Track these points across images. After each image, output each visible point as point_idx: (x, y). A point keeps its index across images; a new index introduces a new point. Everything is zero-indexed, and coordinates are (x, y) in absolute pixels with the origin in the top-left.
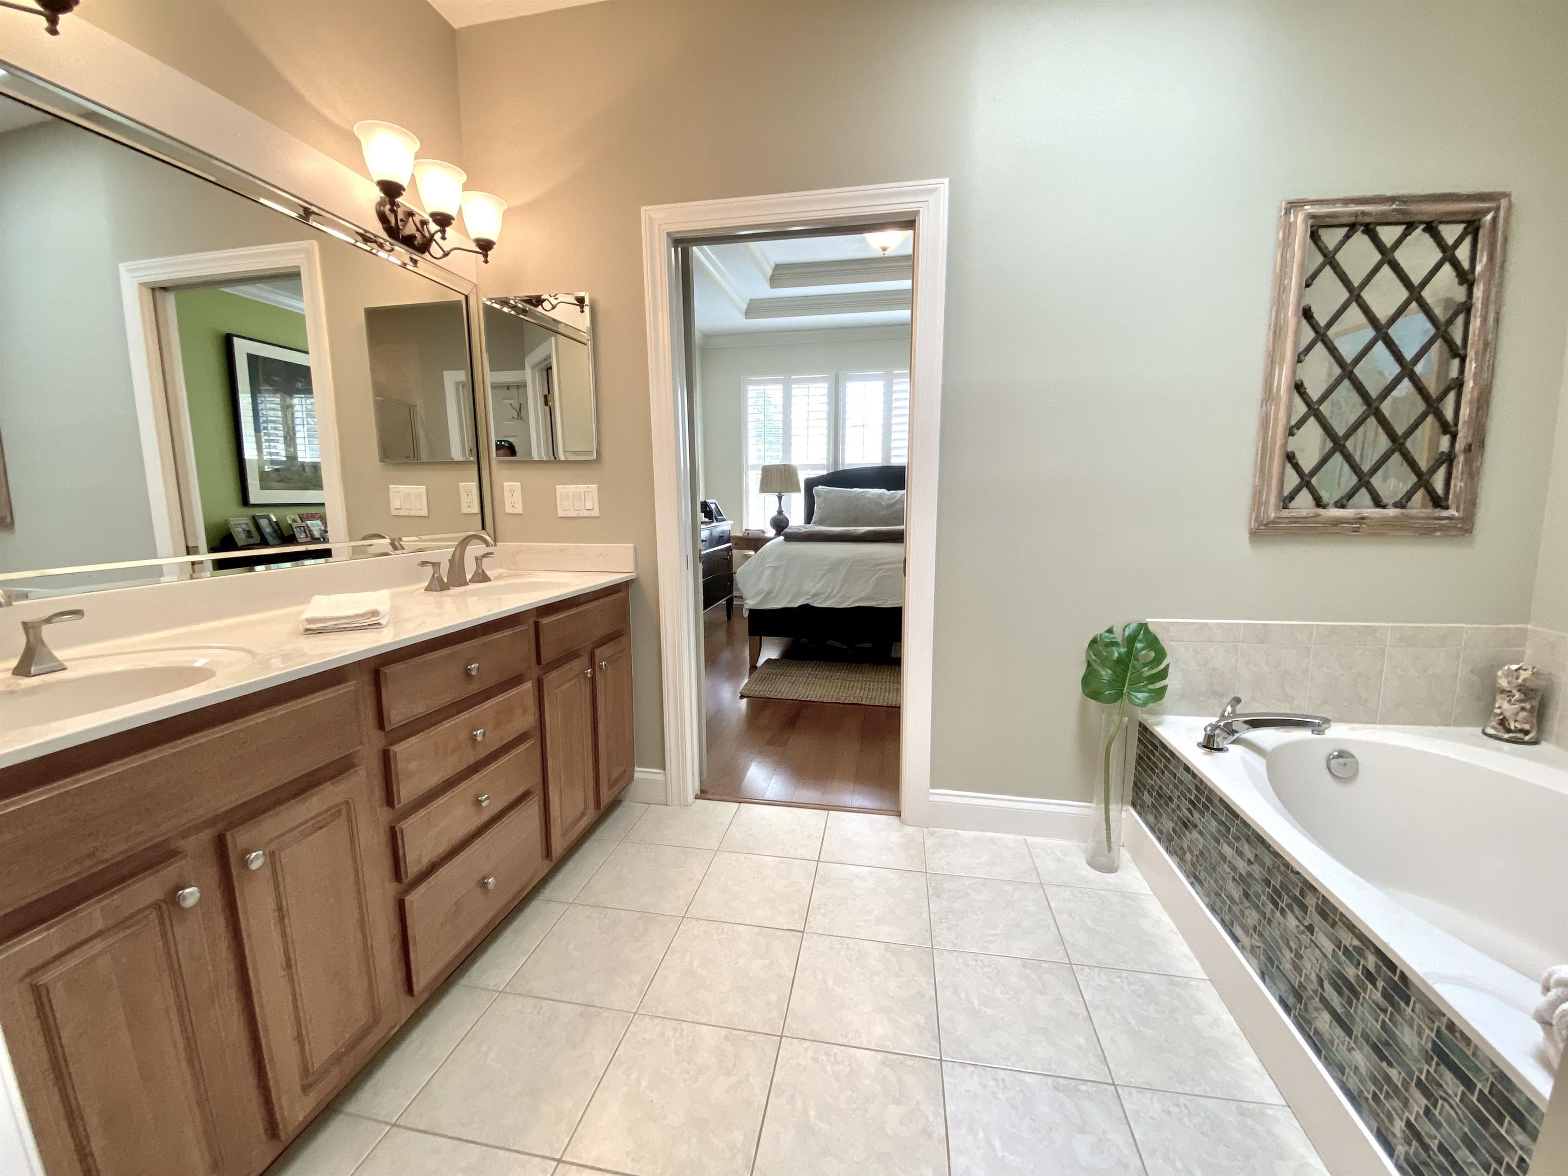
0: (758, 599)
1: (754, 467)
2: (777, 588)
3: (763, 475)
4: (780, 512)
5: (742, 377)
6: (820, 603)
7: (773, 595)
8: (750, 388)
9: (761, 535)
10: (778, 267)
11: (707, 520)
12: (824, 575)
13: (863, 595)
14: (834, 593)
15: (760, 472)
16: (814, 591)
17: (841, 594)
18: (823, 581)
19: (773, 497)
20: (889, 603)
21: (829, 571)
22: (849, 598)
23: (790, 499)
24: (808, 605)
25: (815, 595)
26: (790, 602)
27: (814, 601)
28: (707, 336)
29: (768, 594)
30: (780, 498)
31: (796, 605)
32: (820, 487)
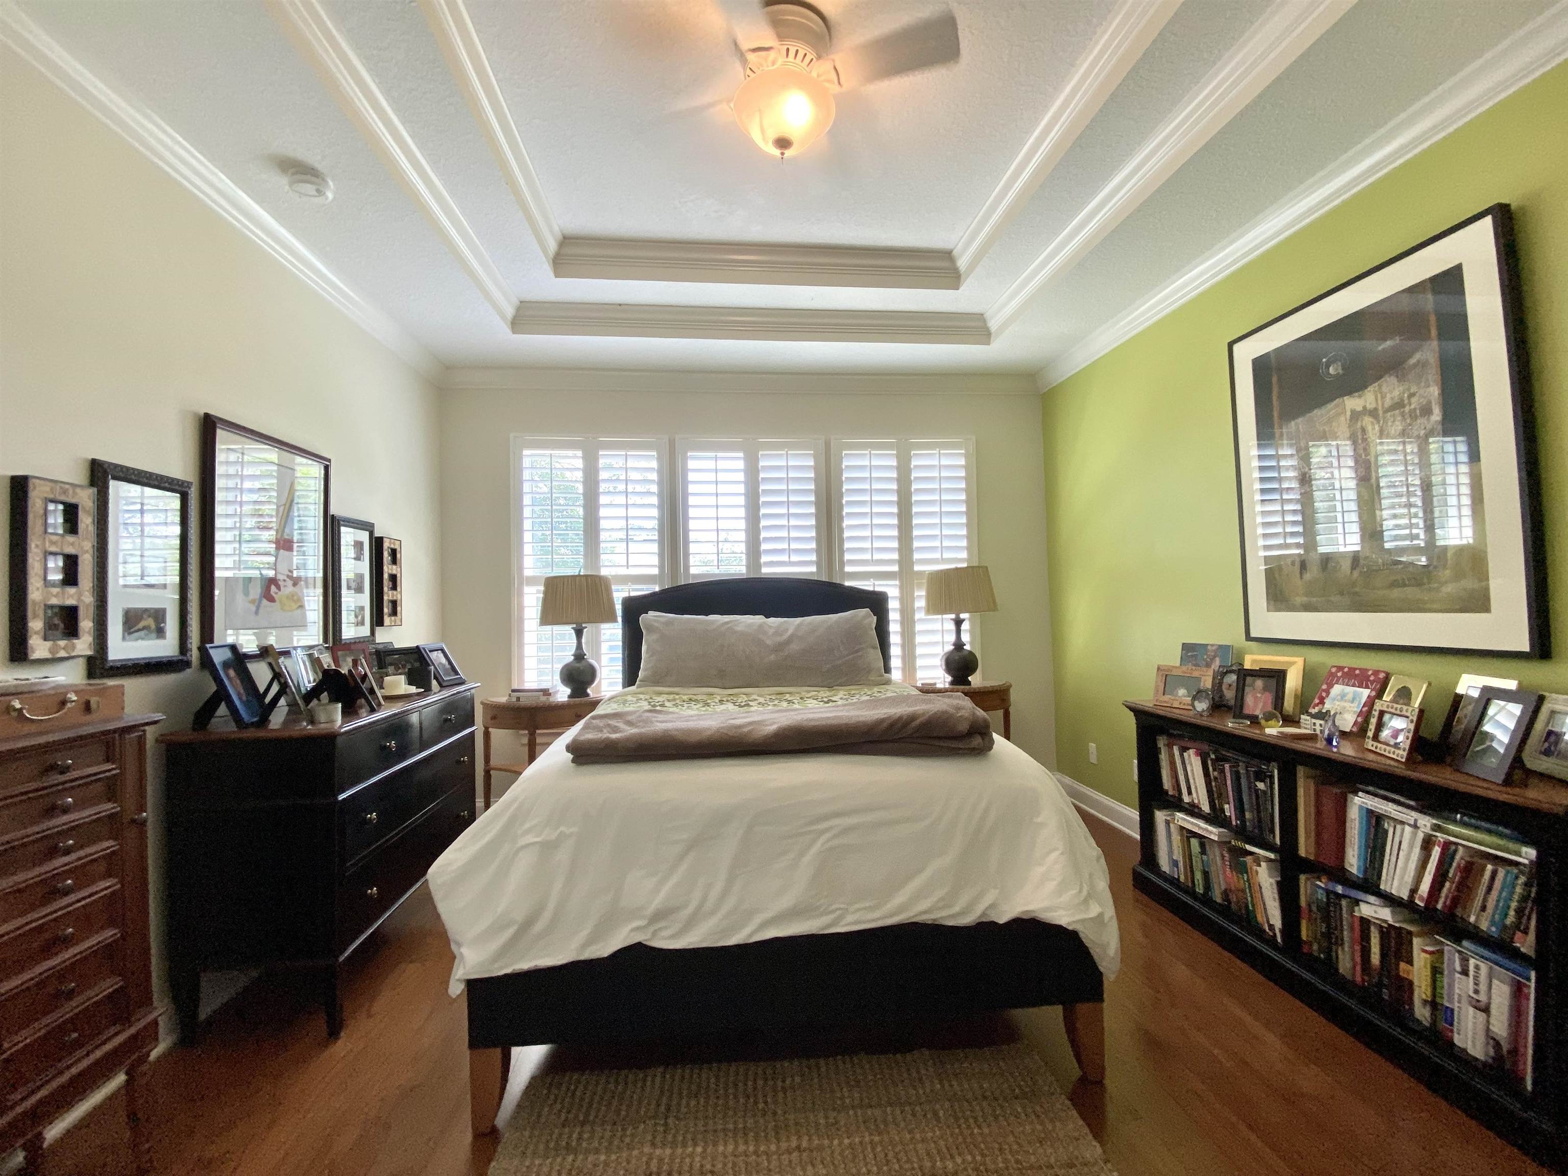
0: (495, 945)
1: (532, 581)
2: (551, 905)
3: (546, 593)
4: (579, 656)
5: (512, 435)
6: (673, 937)
7: (539, 926)
8: (526, 452)
9: (543, 699)
10: (567, 240)
11: (413, 689)
12: (681, 858)
13: (785, 902)
14: (709, 904)
15: (542, 588)
16: (657, 902)
17: (730, 902)
18: (684, 867)
19: (568, 631)
20: (850, 918)
21: (692, 845)
22: (749, 914)
23: (598, 633)
24: (639, 945)
25: (659, 916)
26: (590, 941)
27: (654, 934)
28: (448, 368)
29: (528, 923)
30: (579, 633)
31: (605, 949)
32: (651, 613)
